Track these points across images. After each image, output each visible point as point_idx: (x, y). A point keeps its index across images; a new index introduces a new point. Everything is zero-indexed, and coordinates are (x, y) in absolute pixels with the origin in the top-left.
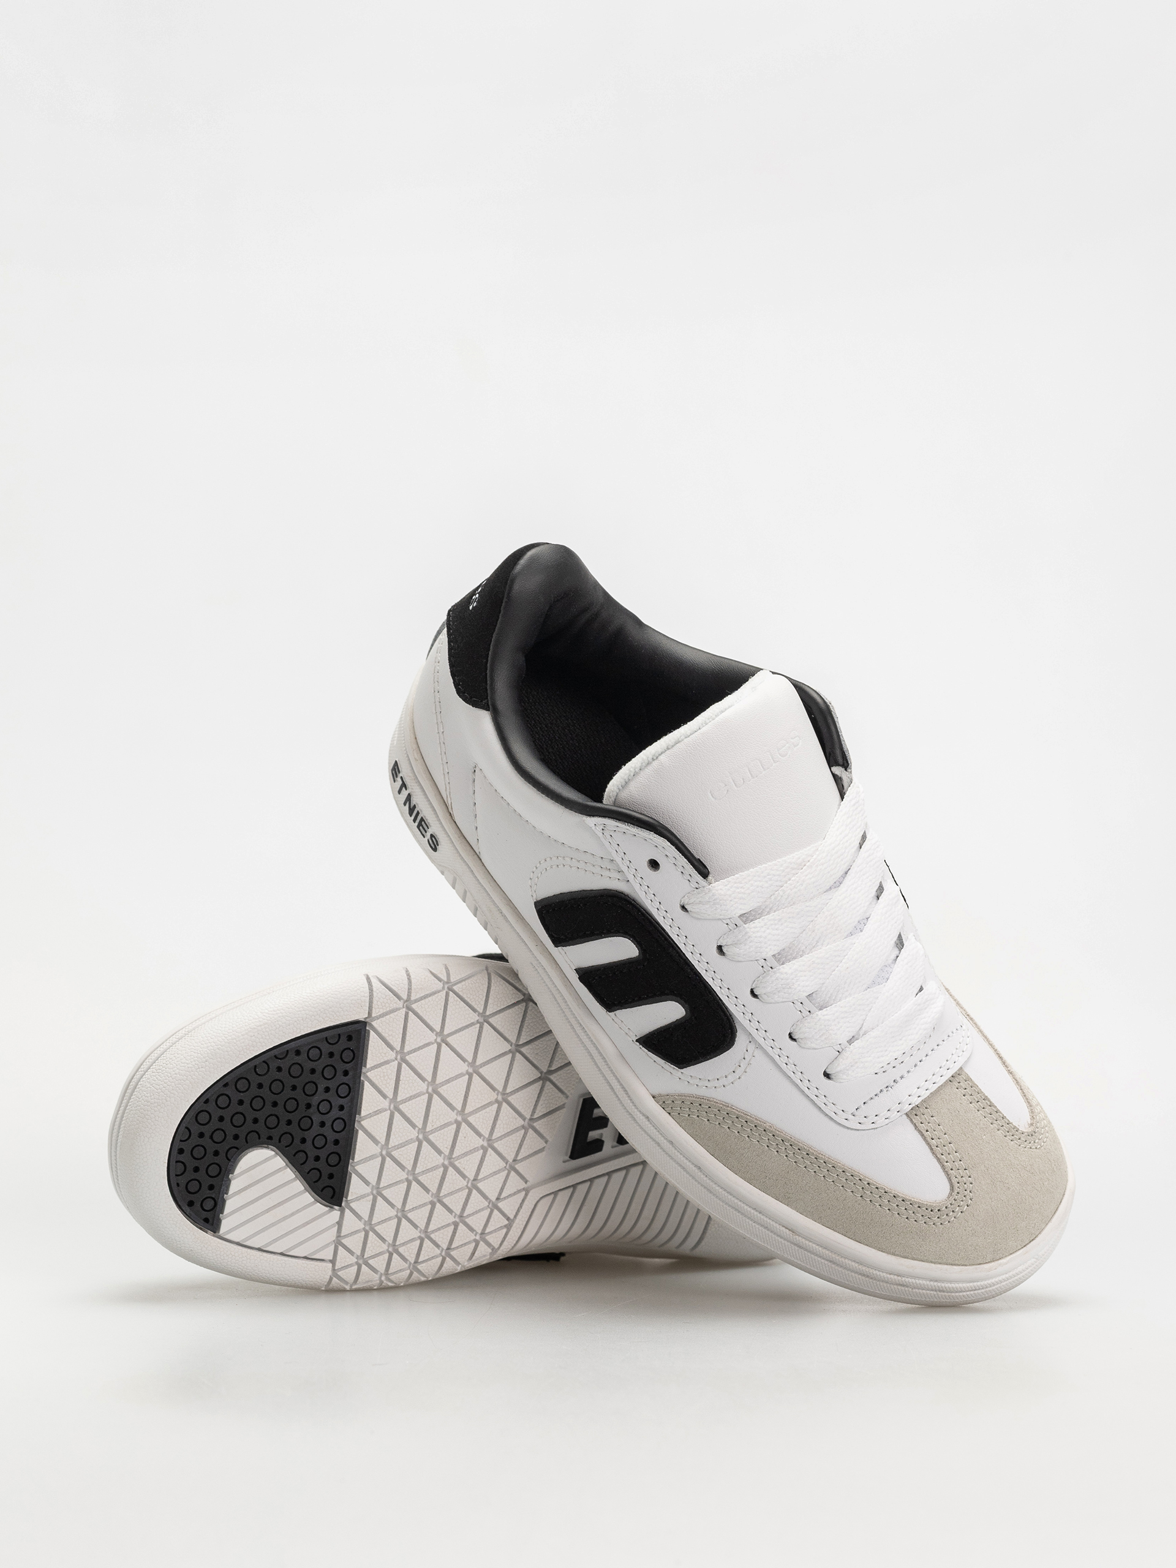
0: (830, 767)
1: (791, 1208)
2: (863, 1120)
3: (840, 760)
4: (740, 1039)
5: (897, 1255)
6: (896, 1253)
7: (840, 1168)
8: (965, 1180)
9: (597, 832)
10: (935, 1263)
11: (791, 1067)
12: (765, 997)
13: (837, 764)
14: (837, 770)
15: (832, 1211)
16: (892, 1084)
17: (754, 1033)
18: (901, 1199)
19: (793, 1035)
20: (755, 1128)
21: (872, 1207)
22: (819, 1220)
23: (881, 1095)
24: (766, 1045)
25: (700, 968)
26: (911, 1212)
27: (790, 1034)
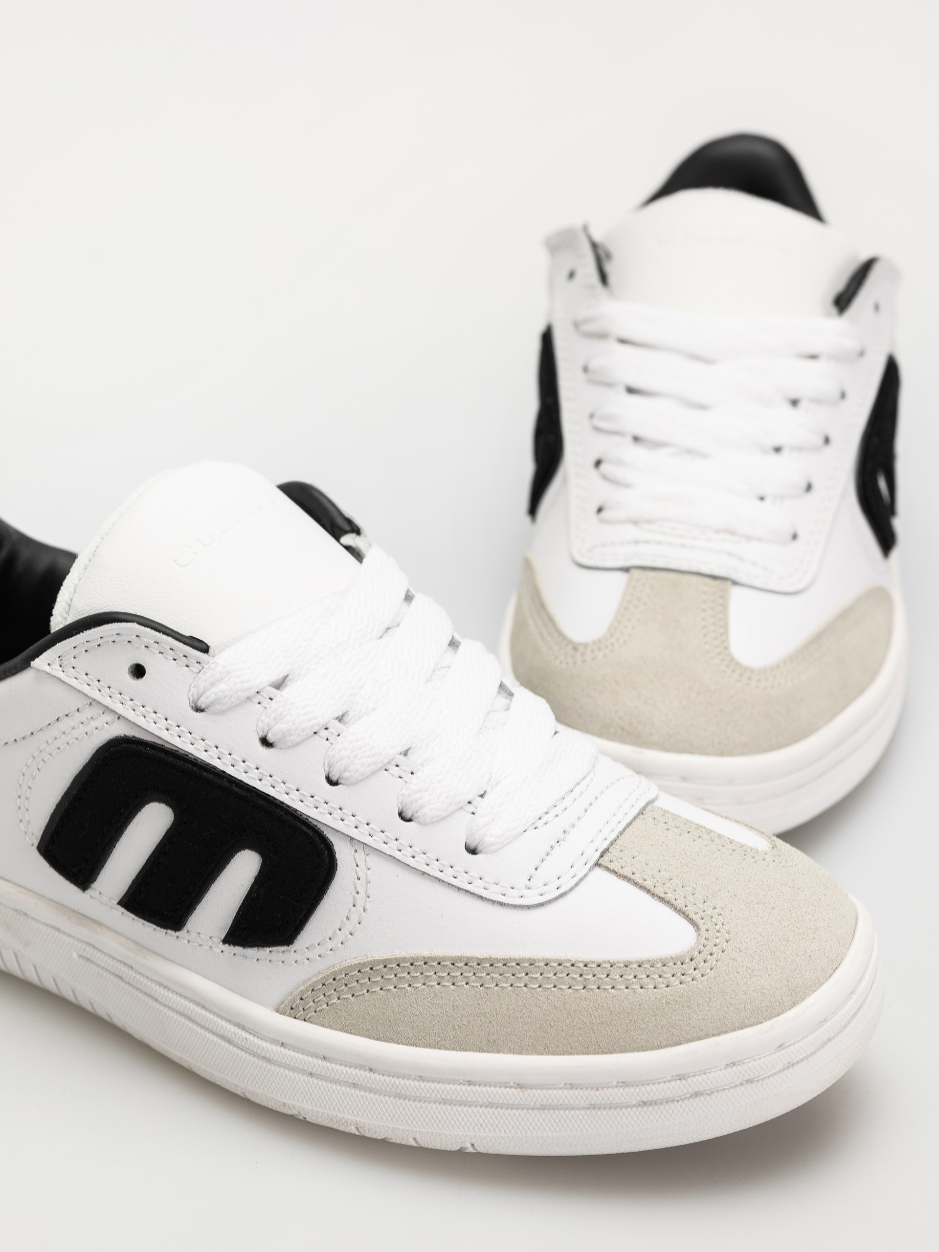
0: (337, 539)
1: (504, 1053)
2: (543, 889)
3: (347, 528)
4: (342, 852)
5: (666, 1046)
6: (664, 1043)
7: (540, 961)
8: (710, 914)
9: (54, 673)
10: (718, 1034)
11: (421, 858)
12: (346, 775)
13: (346, 532)
14: (348, 539)
15: (556, 1028)
16: (564, 835)
17: (354, 833)
18: (635, 966)
19: (404, 814)
20: (412, 967)
21: (603, 995)
22: (546, 1050)
23: (553, 852)
24: (376, 842)
25: (251, 779)
26: (657, 976)
27: (400, 814)
